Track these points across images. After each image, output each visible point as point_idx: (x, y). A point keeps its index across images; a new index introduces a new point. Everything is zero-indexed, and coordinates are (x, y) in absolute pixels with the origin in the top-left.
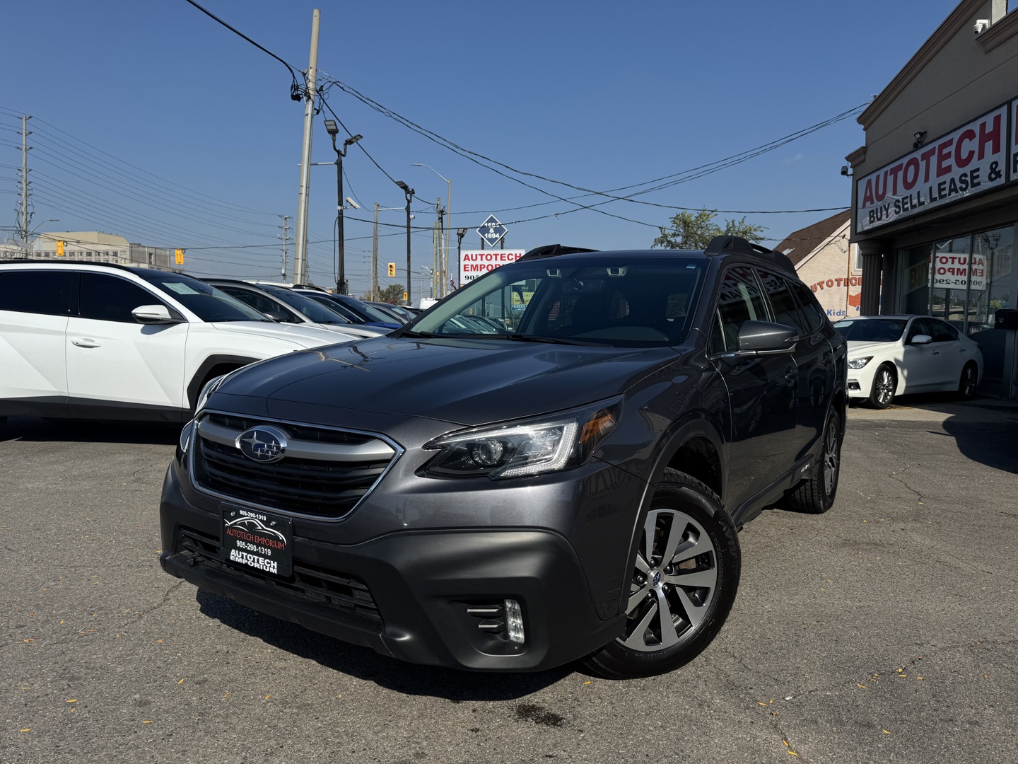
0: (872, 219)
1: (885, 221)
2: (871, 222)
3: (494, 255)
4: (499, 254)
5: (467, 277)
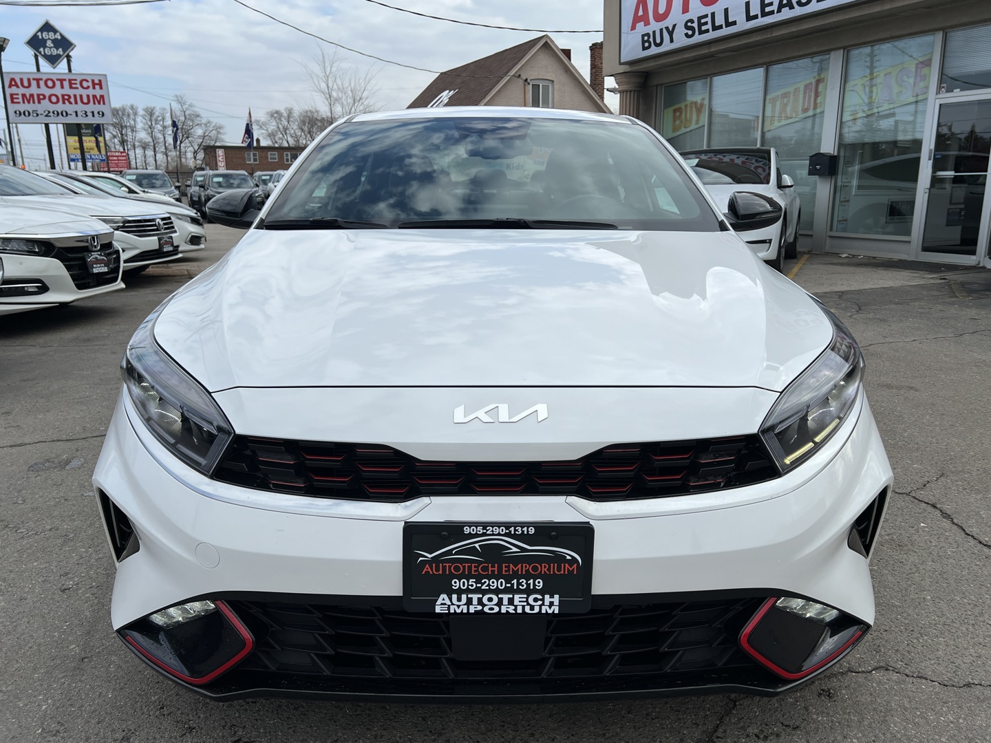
0: (647, 45)
1: (667, 46)
2: (644, 49)
3: (58, 80)
4: (65, 80)
5: (18, 112)
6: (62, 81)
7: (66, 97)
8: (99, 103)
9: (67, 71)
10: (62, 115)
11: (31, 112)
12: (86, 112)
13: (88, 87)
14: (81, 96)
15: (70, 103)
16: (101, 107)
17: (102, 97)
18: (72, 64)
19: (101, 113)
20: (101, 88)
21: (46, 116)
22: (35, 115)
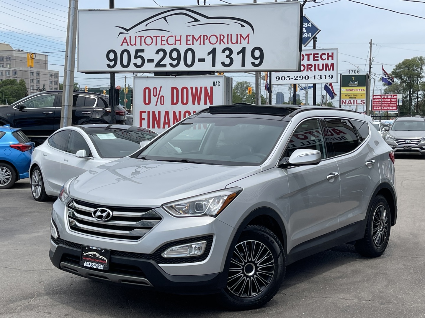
3: (306, 55)
4: (311, 54)
5: (278, 78)
6: (308, 55)
7: (310, 67)
8: (329, 70)
9: (313, 48)
10: (305, 78)
11: (286, 77)
12: (321, 76)
13: (325, 59)
14: (319, 65)
15: (311, 70)
16: (331, 72)
17: (332, 65)
18: (316, 42)
19: (331, 76)
20: (332, 59)
21: (295, 79)
22: (288, 79)
